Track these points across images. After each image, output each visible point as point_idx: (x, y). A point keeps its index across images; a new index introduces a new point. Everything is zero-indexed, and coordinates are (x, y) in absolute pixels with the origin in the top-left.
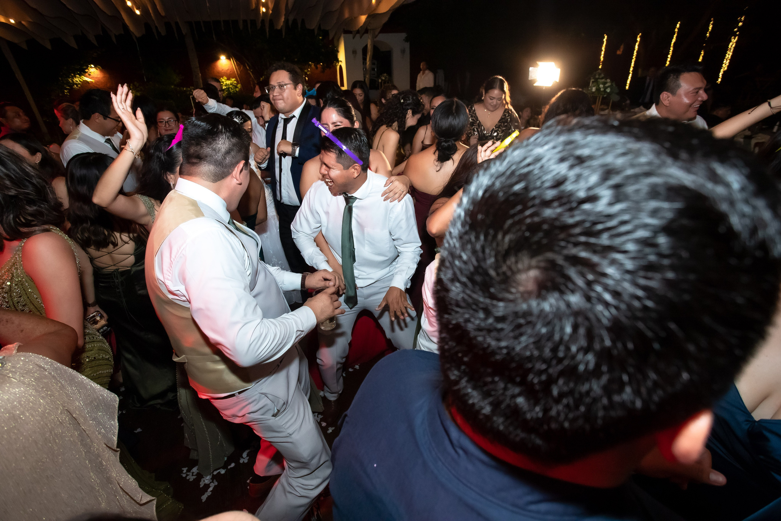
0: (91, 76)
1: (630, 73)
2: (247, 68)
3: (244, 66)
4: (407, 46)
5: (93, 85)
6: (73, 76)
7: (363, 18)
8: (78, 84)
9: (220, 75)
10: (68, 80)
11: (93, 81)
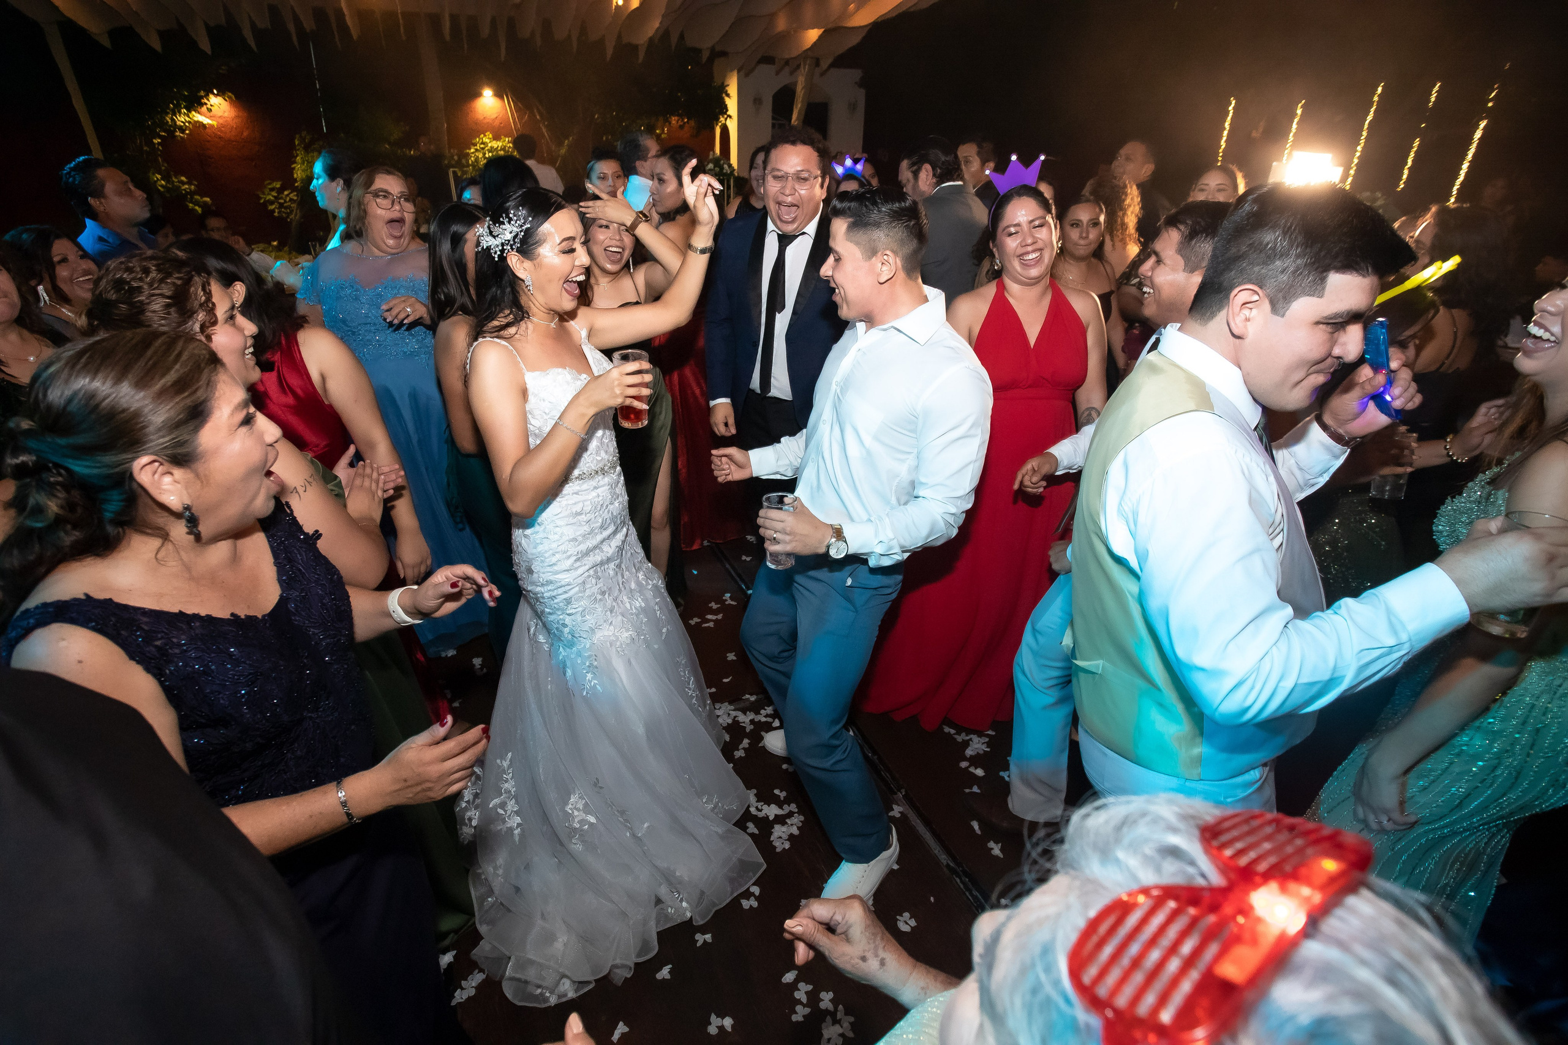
0: (211, 114)
2: (535, 116)
3: (532, 113)
4: (861, 95)
5: (214, 133)
6: (176, 111)
7: (813, 35)
8: (184, 128)
9: (479, 129)
10: (165, 119)
11: (214, 123)
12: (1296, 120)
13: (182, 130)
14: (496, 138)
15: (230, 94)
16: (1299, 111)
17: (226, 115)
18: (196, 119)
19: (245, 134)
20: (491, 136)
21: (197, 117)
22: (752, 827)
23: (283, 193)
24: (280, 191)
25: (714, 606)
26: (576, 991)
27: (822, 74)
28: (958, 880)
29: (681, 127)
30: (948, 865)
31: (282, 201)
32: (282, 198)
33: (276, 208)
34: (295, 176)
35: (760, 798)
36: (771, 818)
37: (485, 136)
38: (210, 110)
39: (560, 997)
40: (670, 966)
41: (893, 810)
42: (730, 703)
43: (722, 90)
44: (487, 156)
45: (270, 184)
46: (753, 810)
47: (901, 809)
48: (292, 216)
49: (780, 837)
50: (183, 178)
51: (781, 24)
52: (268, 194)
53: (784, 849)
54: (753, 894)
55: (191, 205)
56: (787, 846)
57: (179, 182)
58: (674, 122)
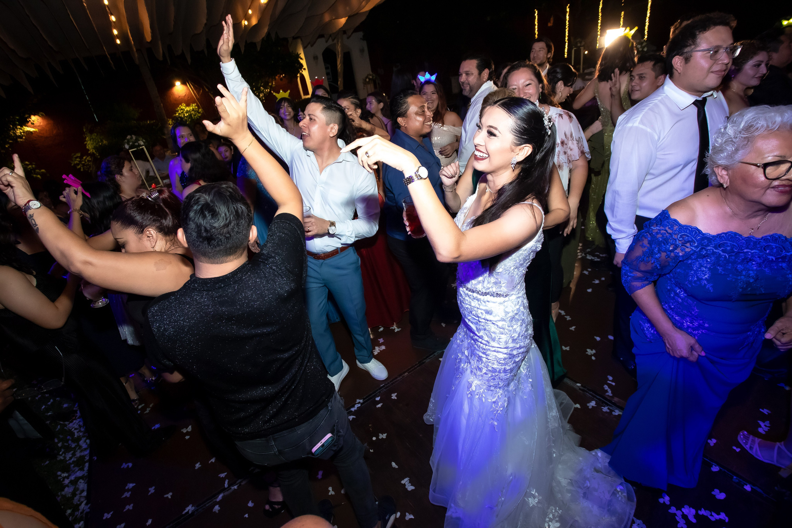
0: (33, 126)
1: (566, 42)
3: (204, 89)
4: (364, 44)
5: (37, 135)
6: (15, 128)
7: (343, 21)
8: (21, 136)
9: (178, 102)
10: (10, 133)
11: (37, 130)
12: (568, 14)
14: (188, 105)
15: (42, 113)
16: (568, 10)
17: (42, 124)
18: (26, 130)
19: (55, 132)
20: (185, 105)
21: (27, 129)
23: (83, 158)
24: (81, 157)
27: (348, 38)
29: (281, 79)
31: (83, 162)
32: (83, 161)
33: (81, 166)
34: (87, 147)
37: (182, 105)
38: (32, 124)
43: (298, 56)
44: (186, 115)
45: (75, 155)
48: (91, 169)
50: (27, 163)
51: (327, 18)
52: (75, 160)
55: (34, 175)
58: (277, 77)
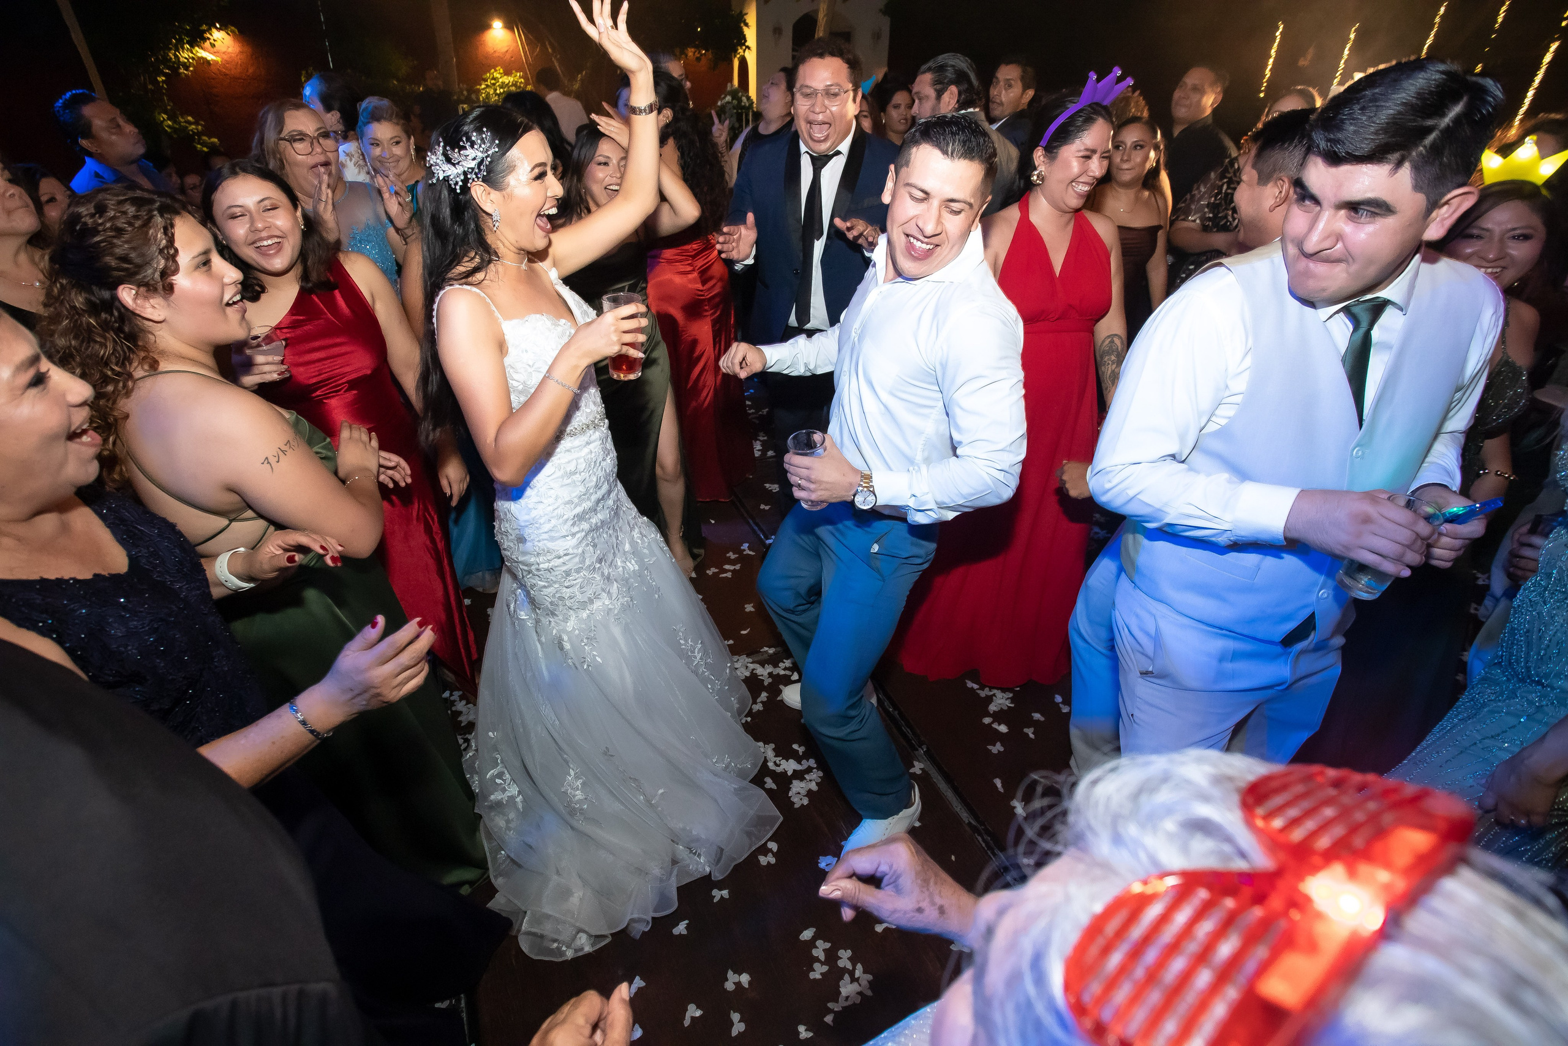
0: (215, 49)
2: (546, 49)
3: (544, 46)
4: (885, 24)
5: (218, 70)
6: (179, 46)
8: (188, 64)
9: (489, 64)
10: (168, 55)
11: (219, 59)
13: (186, 68)
14: (507, 73)
15: (233, 28)
16: (1352, 35)
17: (230, 50)
18: (199, 55)
19: (251, 71)
20: (501, 71)
21: (201, 53)
22: (770, 783)
25: (732, 555)
26: (593, 945)
28: (980, 839)
29: (698, 59)
30: (970, 823)
35: (778, 753)
36: (790, 773)
37: (496, 70)
38: (213, 46)
39: (576, 951)
40: (687, 922)
41: (914, 766)
42: (748, 656)
43: (741, 20)
46: (771, 765)
47: (922, 766)
49: (799, 793)
50: (190, 118)
53: (802, 805)
54: (771, 850)
55: (199, 146)
56: (806, 802)
57: (185, 122)
58: (690, 54)
